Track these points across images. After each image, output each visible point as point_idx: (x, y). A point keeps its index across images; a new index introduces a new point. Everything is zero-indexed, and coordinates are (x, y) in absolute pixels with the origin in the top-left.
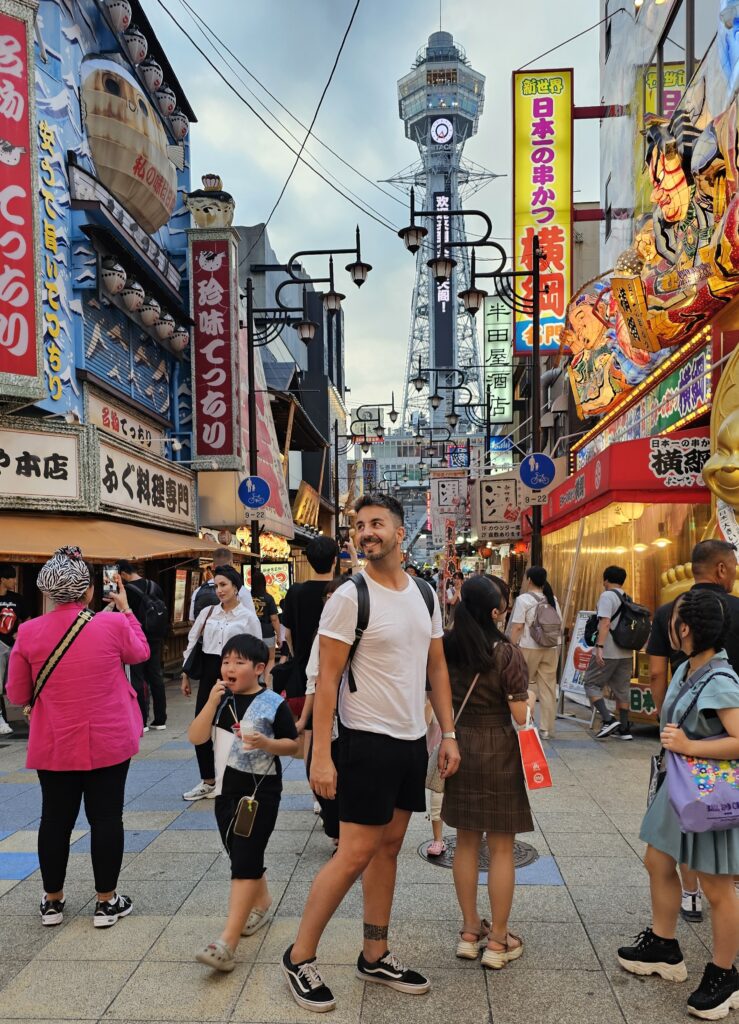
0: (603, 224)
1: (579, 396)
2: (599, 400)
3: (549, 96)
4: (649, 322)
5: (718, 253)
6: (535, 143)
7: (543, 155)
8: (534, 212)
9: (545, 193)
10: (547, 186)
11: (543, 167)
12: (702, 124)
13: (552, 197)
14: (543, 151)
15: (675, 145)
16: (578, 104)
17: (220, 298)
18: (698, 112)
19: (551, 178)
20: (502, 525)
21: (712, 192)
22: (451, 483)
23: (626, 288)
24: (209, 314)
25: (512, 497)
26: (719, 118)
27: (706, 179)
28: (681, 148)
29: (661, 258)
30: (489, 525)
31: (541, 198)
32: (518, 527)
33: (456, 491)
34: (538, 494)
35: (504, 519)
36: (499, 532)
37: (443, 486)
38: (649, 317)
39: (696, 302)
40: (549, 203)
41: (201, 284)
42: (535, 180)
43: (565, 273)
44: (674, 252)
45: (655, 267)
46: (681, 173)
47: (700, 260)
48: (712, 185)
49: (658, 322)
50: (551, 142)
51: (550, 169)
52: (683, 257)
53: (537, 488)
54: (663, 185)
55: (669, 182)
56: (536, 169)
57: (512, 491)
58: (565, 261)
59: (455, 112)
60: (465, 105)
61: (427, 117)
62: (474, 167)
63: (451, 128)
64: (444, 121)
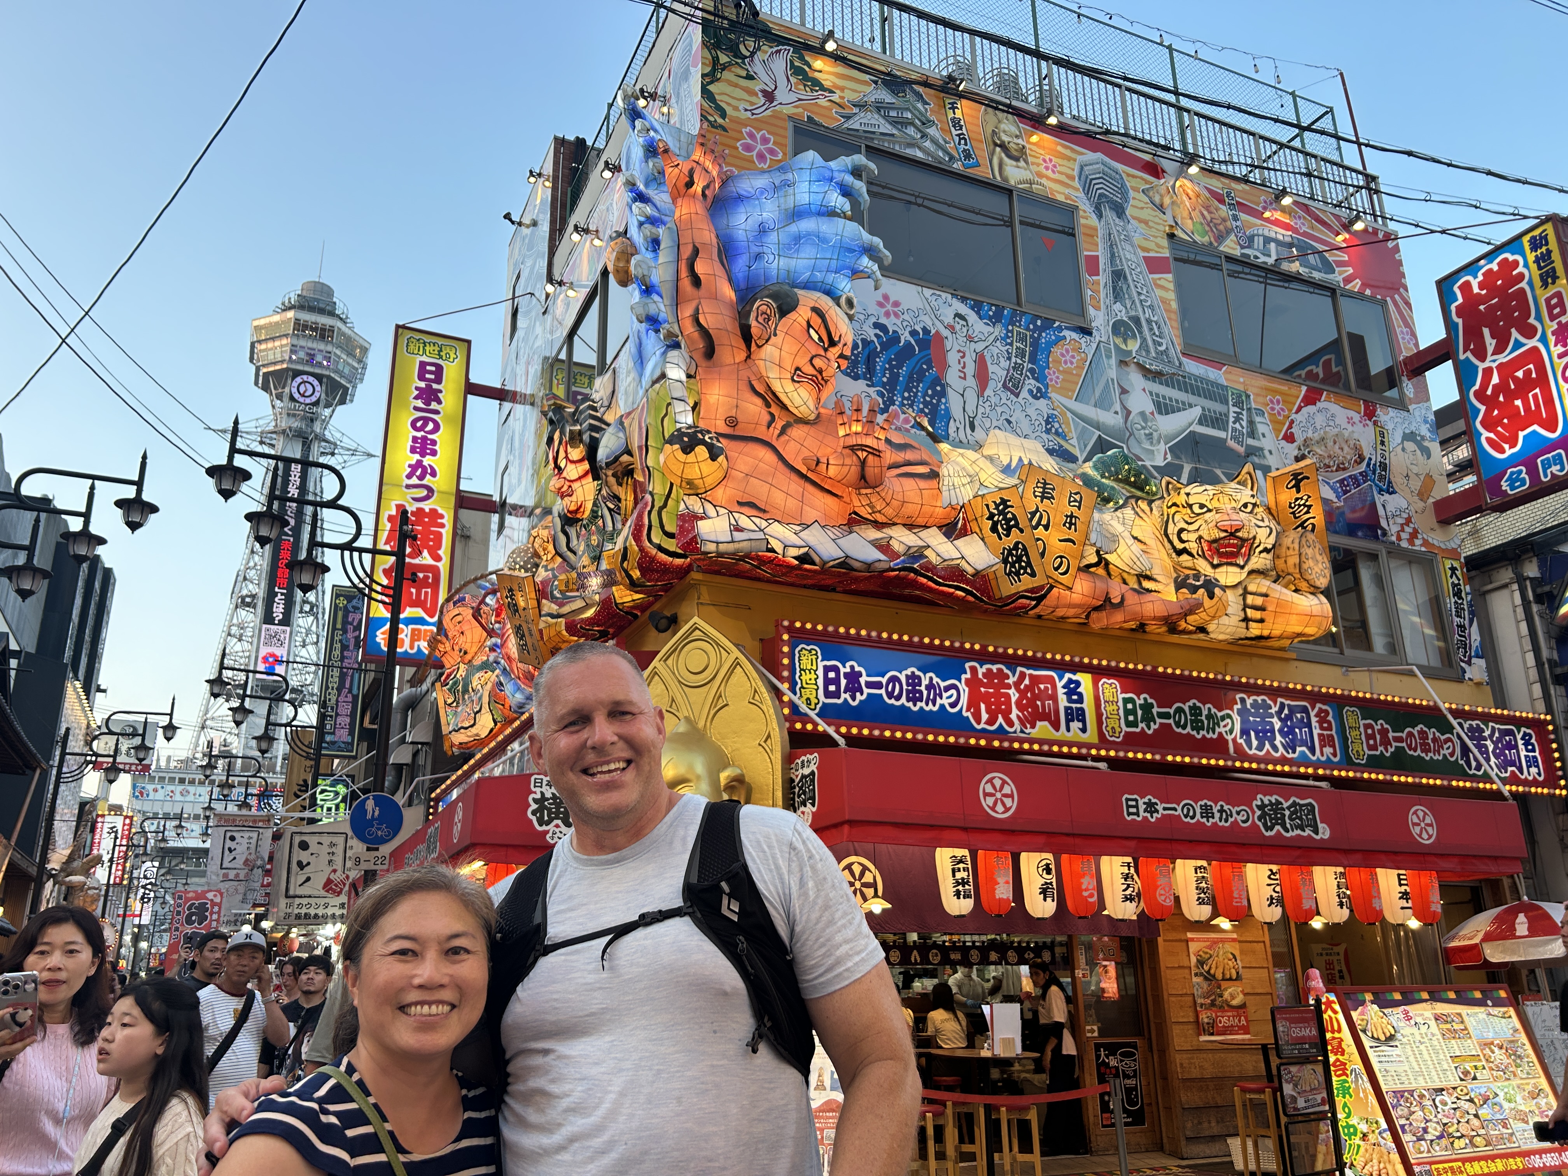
0: (495, 518)
1: (448, 722)
2: (474, 731)
3: (440, 362)
4: (541, 631)
5: (624, 557)
6: (416, 409)
7: (425, 425)
8: (408, 487)
9: (424, 469)
10: (427, 461)
11: (424, 439)
12: (609, 417)
13: (434, 474)
14: (426, 420)
15: (580, 433)
16: (473, 379)
18: (606, 403)
19: (434, 453)
20: (318, 901)
21: (621, 492)
22: (246, 835)
23: (515, 587)
25: (338, 860)
26: (629, 414)
27: (613, 475)
28: (586, 437)
29: (559, 560)
30: (298, 901)
31: (418, 473)
32: (342, 906)
33: (253, 846)
34: (376, 853)
35: (323, 893)
36: (312, 912)
37: (232, 838)
38: (542, 625)
39: (597, 614)
40: (428, 480)
42: (413, 450)
43: (443, 566)
44: (575, 553)
45: (553, 570)
46: (586, 466)
47: (604, 566)
48: (620, 484)
49: (553, 633)
50: (437, 412)
51: (434, 443)
52: (585, 560)
53: (373, 844)
54: (564, 474)
55: (572, 472)
56: (415, 439)
57: (339, 850)
58: (444, 552)
59: (326, 373)
60: (340, 367)
61: (287, 369)
62: (345, 439)
63: (318, 388)
64: (311, 379)
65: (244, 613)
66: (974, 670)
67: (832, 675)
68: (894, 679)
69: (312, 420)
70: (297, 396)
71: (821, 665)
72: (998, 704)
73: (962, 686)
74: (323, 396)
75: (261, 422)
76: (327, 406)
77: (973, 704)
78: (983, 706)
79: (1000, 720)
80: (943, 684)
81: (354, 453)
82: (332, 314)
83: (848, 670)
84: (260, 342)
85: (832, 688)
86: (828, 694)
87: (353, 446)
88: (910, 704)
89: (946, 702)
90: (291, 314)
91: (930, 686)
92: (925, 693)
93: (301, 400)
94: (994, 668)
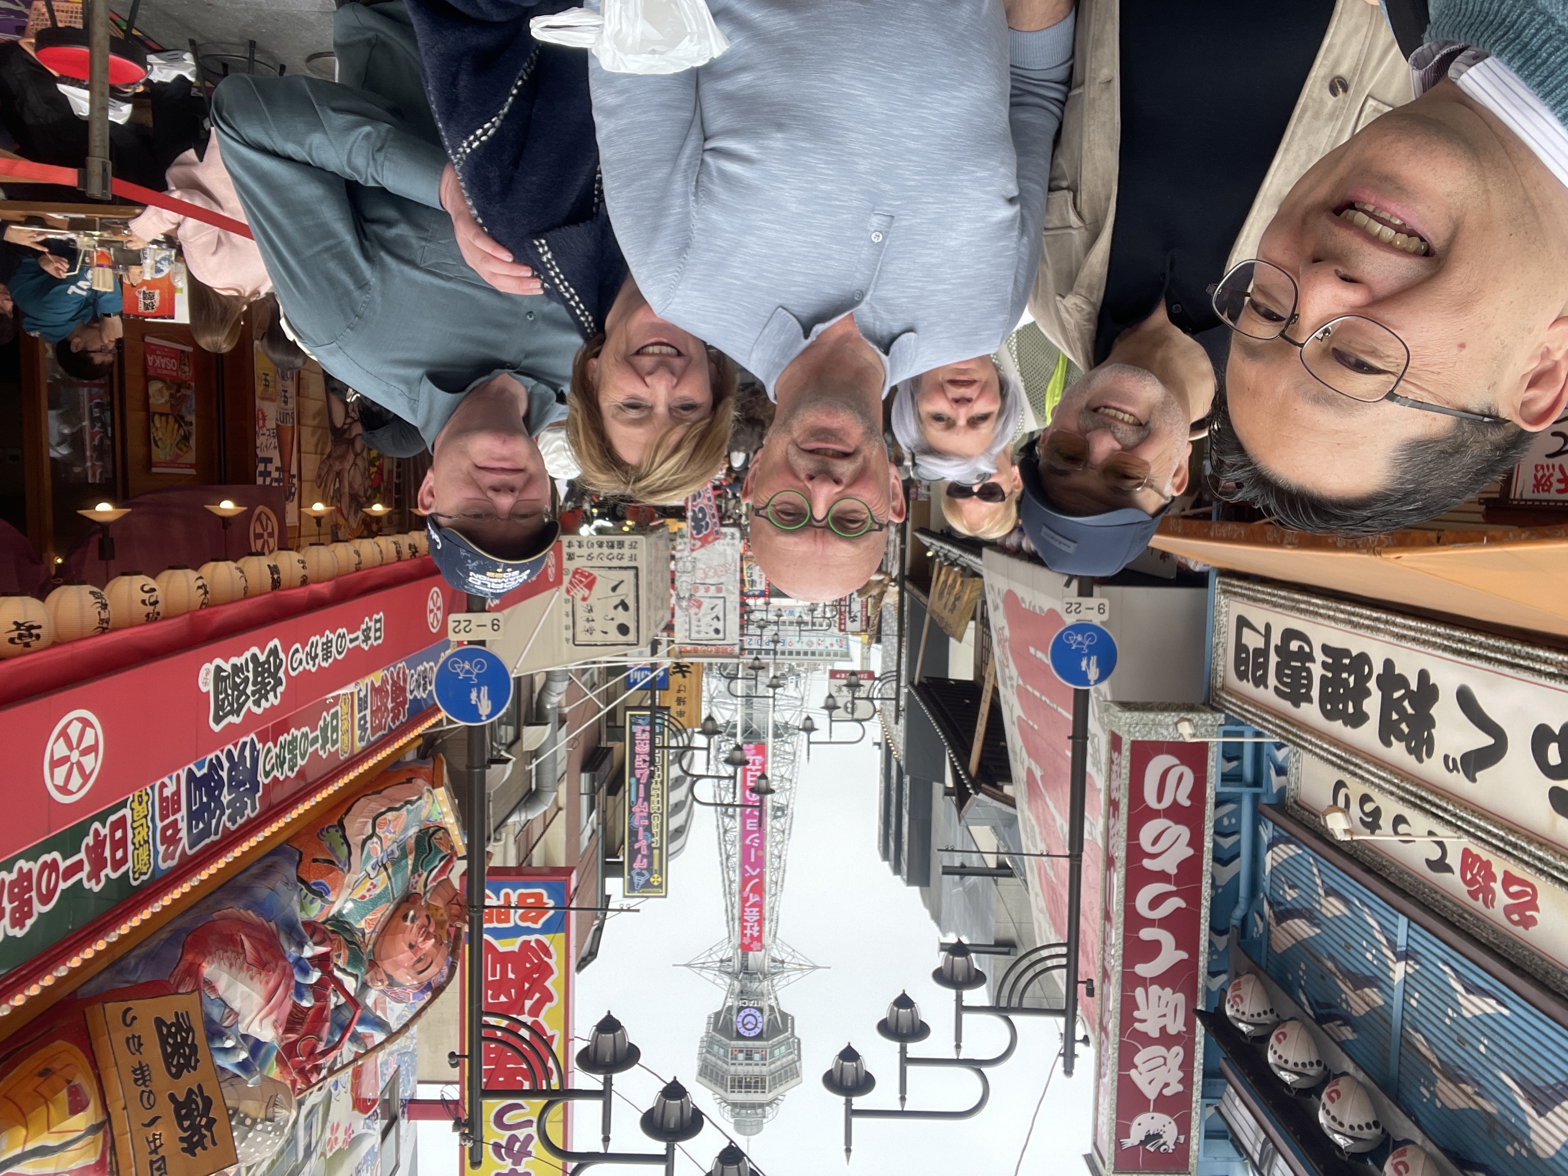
9: (510, 1154)
10: (506, 1166)
13: (498, 1147)
17: (1138, 1059)
22: (702, 635)
24: (1163, 1029)
25: (581, 613)
31: (517, 1146)
33: (694, 622)
34: (471, 637)
35: (596, 573)
37: (717, 631)
41: (1176, 1088)
53: (475, 651)
59: (734, 1043)
60: (722, 1051)
61: (767, 1039)
62: (711, 977)
63: (740, 1025)
64: (746, 1034)
65: (781, 801)
69: (742, 992)
70: (758, 1014)
74: (734, 1019)
75: (784, 982)
76: (730, 1008)
81: (703, 966)
82: (734, 1105)
84: (794, 1062)
87: (704, 973)
90: (769, 1096)
93: (753, 1011)
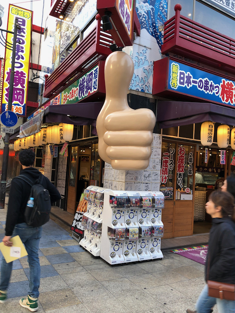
0: (44, 36)
34: (9, 129)
53: (9, 126)
66: (224, 81)
67: (182, 76)
68: (201, 81)
71: (179, 71)
72: (229, 95)
73: (220, 87)
77: (222, 94)
78: (225, 95)
79: (229, 100)
80: (215, 85)
83: (187, 75)
85: (182, 81)
86: (181, 83)
88: (205, 91)
89: (215, 92)
91: (211, 85)
92: (209, 87)
94: (230, 82)
